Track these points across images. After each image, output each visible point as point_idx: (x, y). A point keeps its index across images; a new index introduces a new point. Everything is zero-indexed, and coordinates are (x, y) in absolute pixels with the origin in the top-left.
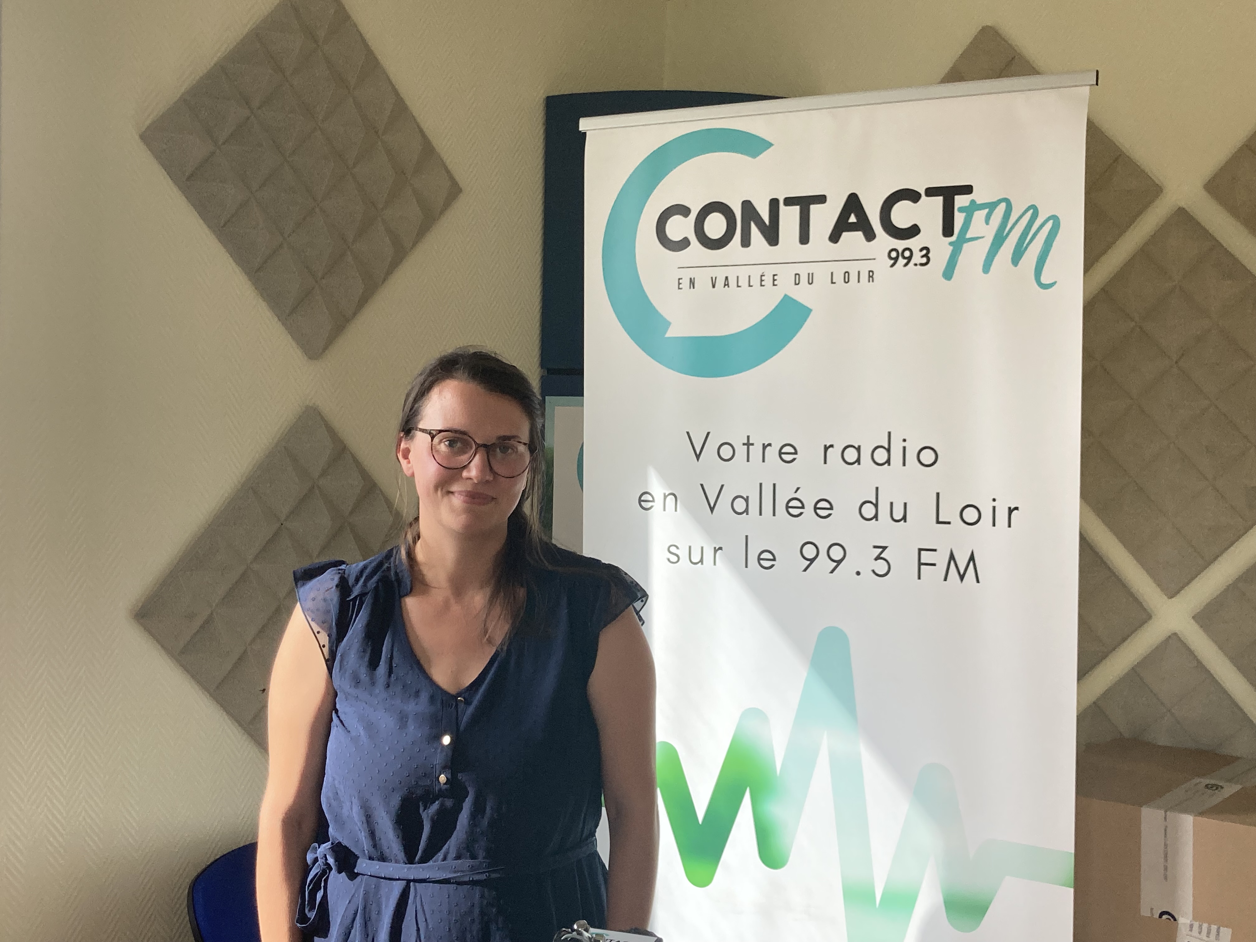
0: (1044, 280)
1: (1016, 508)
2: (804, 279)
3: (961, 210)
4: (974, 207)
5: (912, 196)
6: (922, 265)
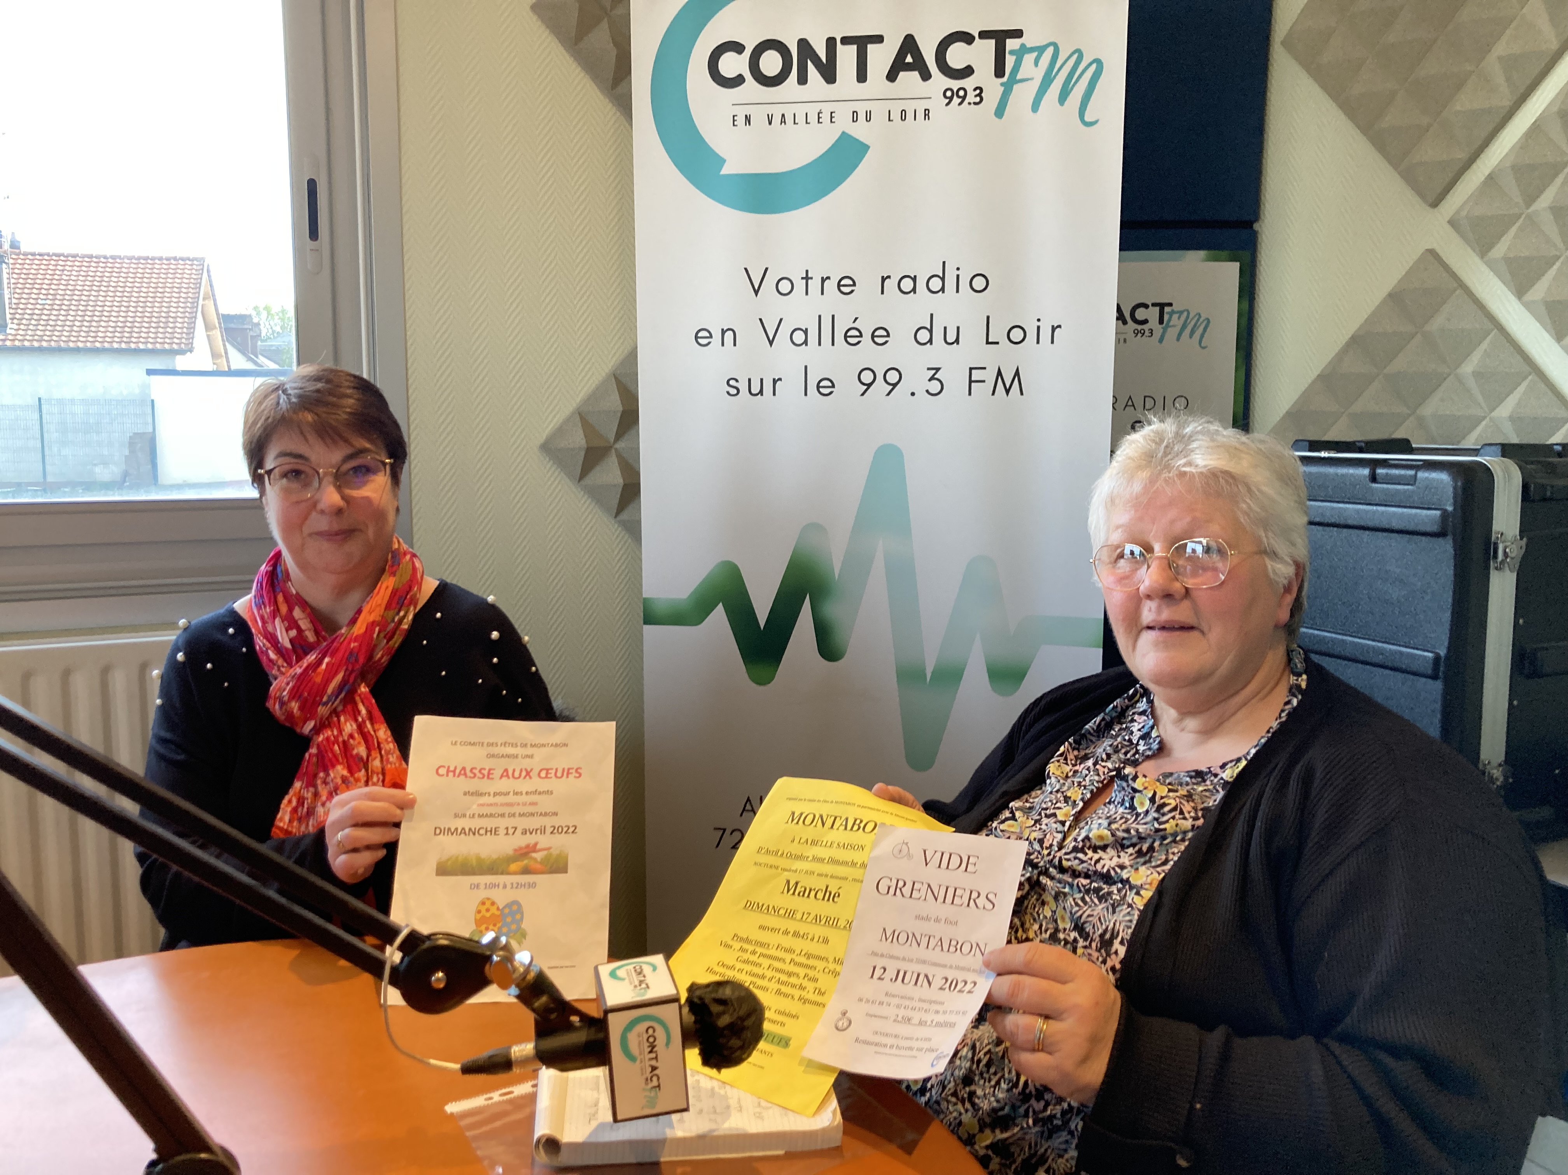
0: (1087, 119)
1: (1059, 326)
2: (862, 116)
3: (1012, 52)
4: (1024, 50)
5: (966, 38)
6: (975, 103)
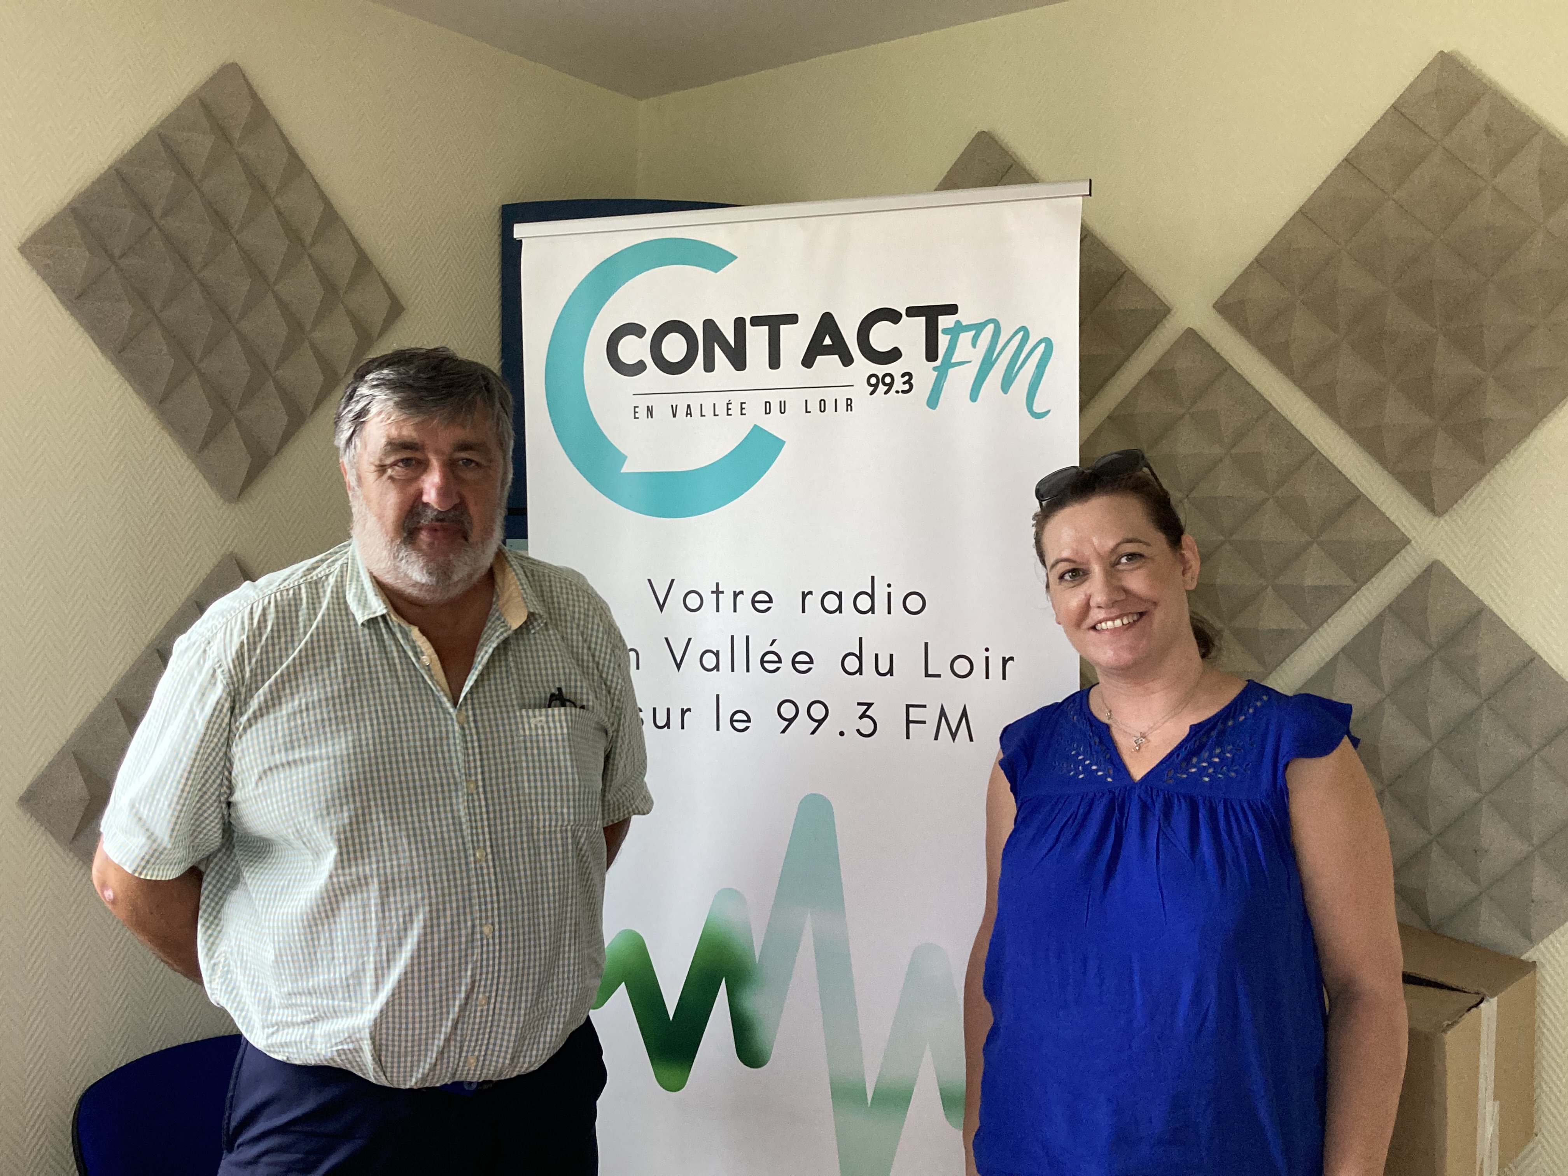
0: (1037, 409)
1: (1012, 659)
2: (775, 407)
3: (945, 331)
4: (959, 329)
5: (892, 316)
6: (904, 392)
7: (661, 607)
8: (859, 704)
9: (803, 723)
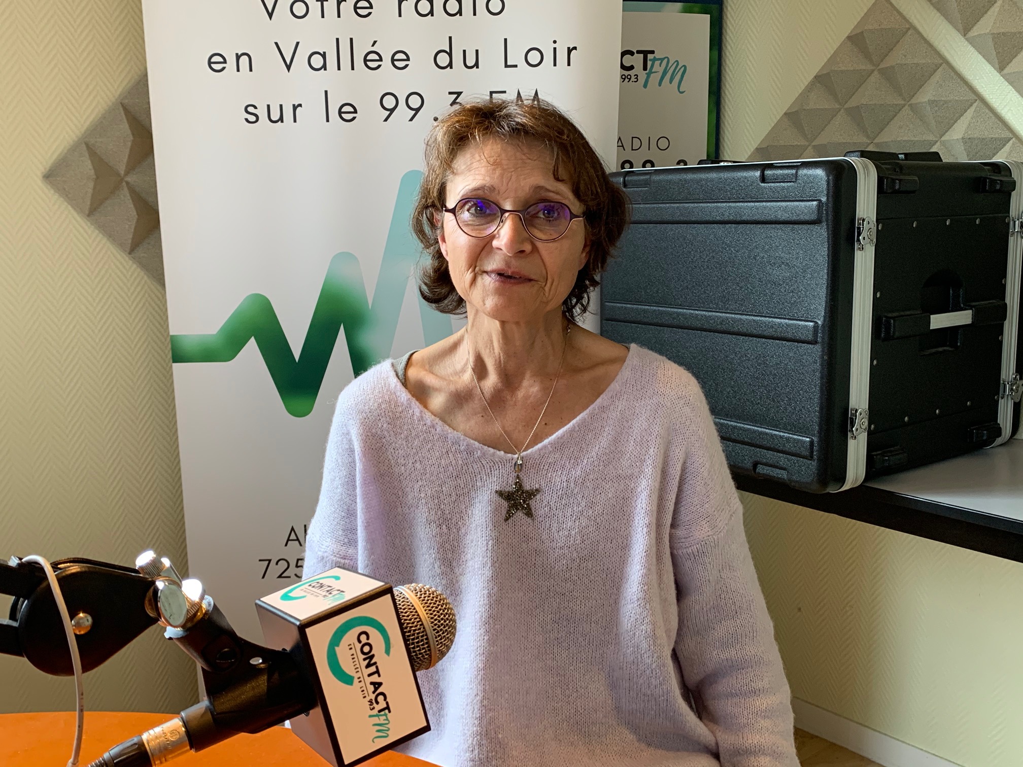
1: (575, 48)
7: (270, 15)
8: (450, 93)
9: (403, 112)
